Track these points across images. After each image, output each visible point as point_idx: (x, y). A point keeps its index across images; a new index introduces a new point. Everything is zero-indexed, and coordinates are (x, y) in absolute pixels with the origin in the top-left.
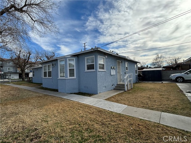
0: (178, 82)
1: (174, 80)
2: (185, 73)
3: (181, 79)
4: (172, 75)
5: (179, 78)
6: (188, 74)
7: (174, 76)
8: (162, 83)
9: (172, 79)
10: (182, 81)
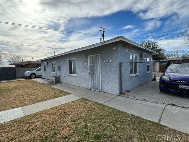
0: (32, 78)
1: (28, 77)
2: (37, 71)
3: (34, 75)
4: (27, 72)
5: (33, 75)
6: (38, 71)
7: (28, 73)
8: (19, 80)
9: (27, 76)
10: (34, 77)
